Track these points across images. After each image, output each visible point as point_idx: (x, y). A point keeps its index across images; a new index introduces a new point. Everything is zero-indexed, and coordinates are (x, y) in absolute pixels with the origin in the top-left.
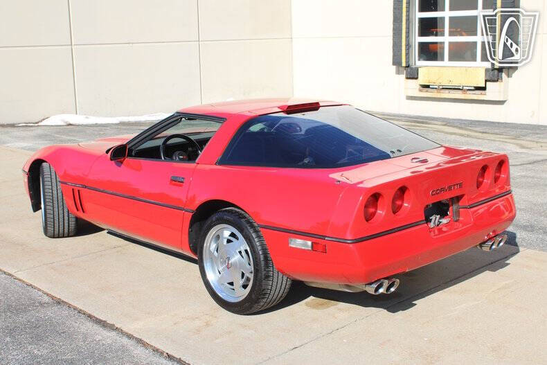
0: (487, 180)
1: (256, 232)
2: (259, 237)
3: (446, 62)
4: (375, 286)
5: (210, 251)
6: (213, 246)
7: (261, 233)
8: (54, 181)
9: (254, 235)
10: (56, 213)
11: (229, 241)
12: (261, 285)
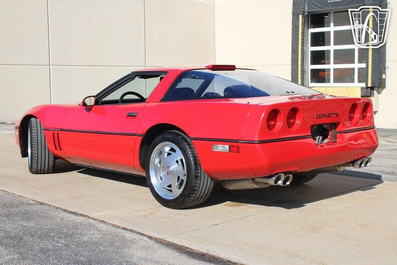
0: (357, 115)
1: (188, 144)
2: (190, 148)
3: (332, 84)
4: (274, 178)
5: (154, 164)
6: (157, 161)
7: (192, 146)
8: (39, 129)
9: (187, 147)
10: (40, 153)
11: (169, 154)
12: (191, 183)
